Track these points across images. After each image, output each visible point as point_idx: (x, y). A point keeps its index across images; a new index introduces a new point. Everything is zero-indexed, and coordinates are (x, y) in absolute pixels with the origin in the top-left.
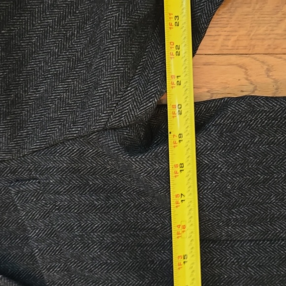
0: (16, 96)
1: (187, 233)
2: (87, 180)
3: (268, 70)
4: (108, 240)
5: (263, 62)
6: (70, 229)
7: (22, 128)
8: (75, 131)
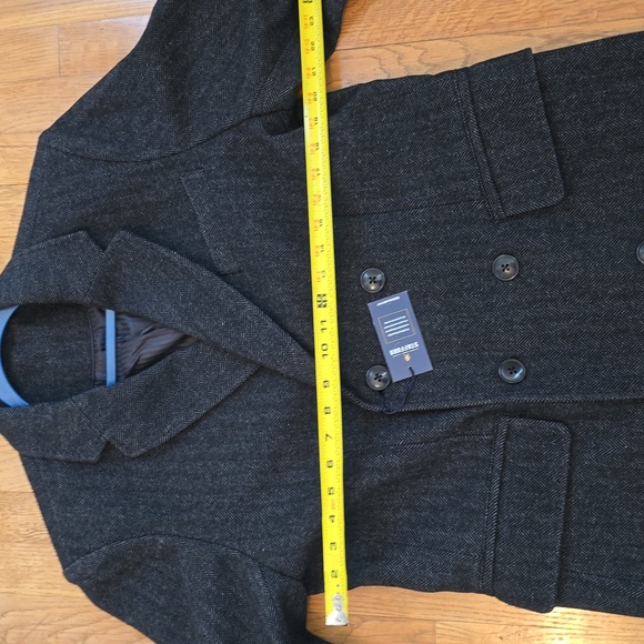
0: (183, 97)
1: (322, 202)
2: (243, 166)
3: (399, 58)
4: (260, 215)
5: (395, 52)
6: (230, 208)
7: (188, 125)
8: (229, 121)
